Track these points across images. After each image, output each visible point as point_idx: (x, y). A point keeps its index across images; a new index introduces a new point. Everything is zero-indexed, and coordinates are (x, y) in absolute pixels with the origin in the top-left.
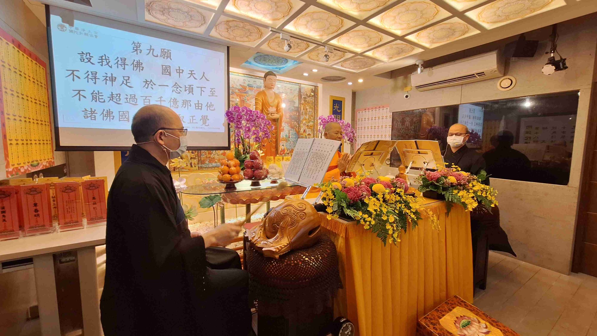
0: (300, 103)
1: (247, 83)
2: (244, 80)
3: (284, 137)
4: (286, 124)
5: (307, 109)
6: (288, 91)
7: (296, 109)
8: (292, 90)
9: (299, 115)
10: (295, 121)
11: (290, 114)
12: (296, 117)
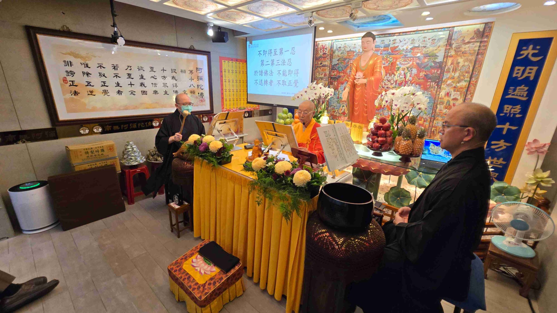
0: (446, 57)
4: (418, 86)
5: (458, 63)
6: (427, 43)
7: (438, 65)
8: (435, 39)
9: (442, 72)
10: (433, 82)
11: (426, 72)
12: (436, 76)
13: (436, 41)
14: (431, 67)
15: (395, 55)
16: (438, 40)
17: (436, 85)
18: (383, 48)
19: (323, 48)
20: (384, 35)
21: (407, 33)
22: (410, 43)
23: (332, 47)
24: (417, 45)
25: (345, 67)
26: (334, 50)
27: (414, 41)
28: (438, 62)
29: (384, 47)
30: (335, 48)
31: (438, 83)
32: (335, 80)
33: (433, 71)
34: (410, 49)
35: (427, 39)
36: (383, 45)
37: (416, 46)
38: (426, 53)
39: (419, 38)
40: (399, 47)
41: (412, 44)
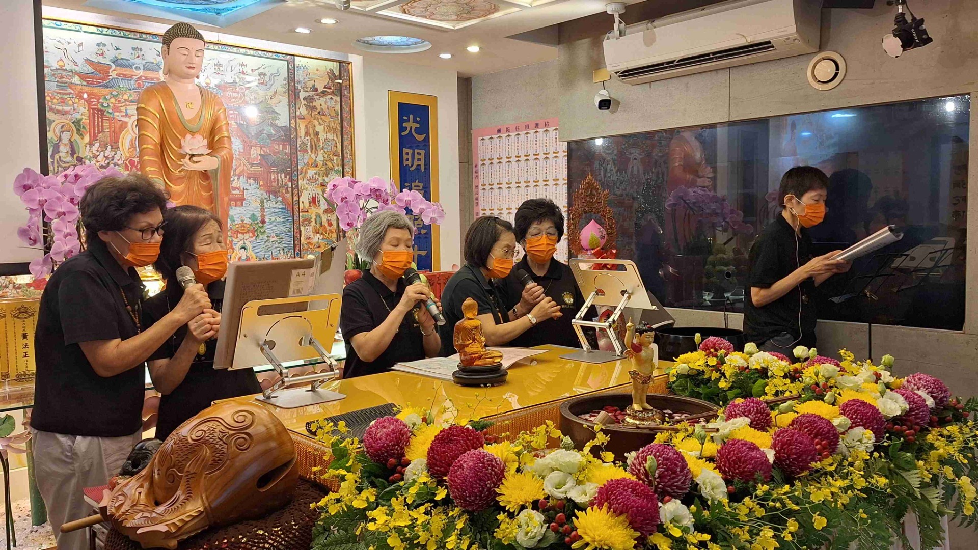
0: (293, 116)
1: (111, 54)
2: (98, 45)
3: (247, 221)
4: (252, 181)
5: (317, 134)
7: (282, 133)
8: (265, 75)
9: (292, 151)
10: (280, 173)
11: (261, 149)
12: (284, 160)
13: (267, 78)
14: (269, 136)
16: (271, 76)
17: (288, 181)
22: (213, 71)
24: (229, 80)
27: (221, 68)
28: (281, 128)
31: (291, 174)
33: (276, 146)
34: (216, 85)
35: (247, 70)
37: (228, 82)
39: (231, 63)
41: (218, 74)
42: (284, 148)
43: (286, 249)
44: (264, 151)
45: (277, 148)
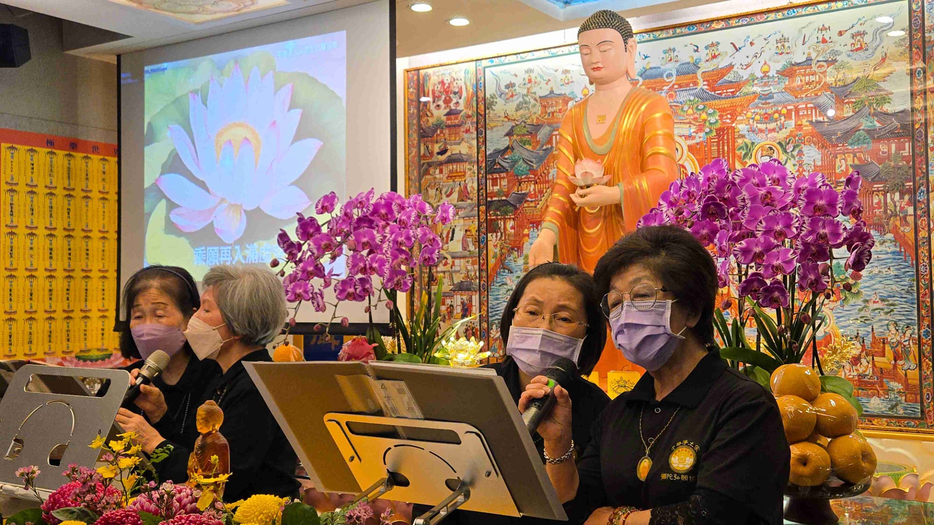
0: (919, 92)
6: (837, 48)
7: (896, 123)
8: (864, 33)
9: (917, 151)
10: (893, 191)
11: (855, 156)
12: (899, 168)
13: (867, 39)
14: (870, 132)
15: (727, 97)
16: (875, 34)
17: (908, 204)
18: (674, 78)
19: (447, 92)
20: (671, 31)
21: (755, 19)
22: (774, 50)
23: (479, 85)
24: (800, 58)
25: (541, 159)
26: (488, 96)
27: (786, 44)
28: (894, 114)
29: (679, 73)
30: (490, 90)
31: (913, 192)
32: (506, 213)
33: (883, 148)
34: (778, 72)
35: (832, 34)
36: (672, 68)
37: (798, 61)
38: (841, 84)
39: (804, 31)
40: (735, 69)
41: (782, 53)
42: (900, 148)
43: (901, 324)
44: (860, 159)
45: (886, 150)
